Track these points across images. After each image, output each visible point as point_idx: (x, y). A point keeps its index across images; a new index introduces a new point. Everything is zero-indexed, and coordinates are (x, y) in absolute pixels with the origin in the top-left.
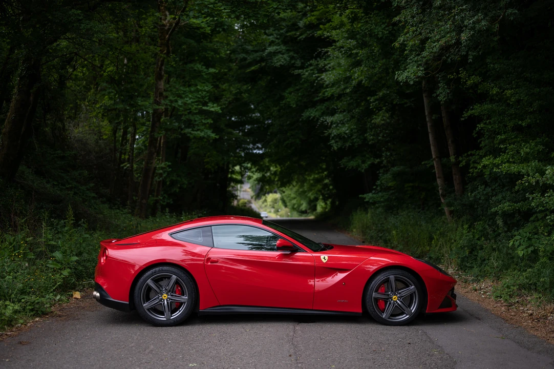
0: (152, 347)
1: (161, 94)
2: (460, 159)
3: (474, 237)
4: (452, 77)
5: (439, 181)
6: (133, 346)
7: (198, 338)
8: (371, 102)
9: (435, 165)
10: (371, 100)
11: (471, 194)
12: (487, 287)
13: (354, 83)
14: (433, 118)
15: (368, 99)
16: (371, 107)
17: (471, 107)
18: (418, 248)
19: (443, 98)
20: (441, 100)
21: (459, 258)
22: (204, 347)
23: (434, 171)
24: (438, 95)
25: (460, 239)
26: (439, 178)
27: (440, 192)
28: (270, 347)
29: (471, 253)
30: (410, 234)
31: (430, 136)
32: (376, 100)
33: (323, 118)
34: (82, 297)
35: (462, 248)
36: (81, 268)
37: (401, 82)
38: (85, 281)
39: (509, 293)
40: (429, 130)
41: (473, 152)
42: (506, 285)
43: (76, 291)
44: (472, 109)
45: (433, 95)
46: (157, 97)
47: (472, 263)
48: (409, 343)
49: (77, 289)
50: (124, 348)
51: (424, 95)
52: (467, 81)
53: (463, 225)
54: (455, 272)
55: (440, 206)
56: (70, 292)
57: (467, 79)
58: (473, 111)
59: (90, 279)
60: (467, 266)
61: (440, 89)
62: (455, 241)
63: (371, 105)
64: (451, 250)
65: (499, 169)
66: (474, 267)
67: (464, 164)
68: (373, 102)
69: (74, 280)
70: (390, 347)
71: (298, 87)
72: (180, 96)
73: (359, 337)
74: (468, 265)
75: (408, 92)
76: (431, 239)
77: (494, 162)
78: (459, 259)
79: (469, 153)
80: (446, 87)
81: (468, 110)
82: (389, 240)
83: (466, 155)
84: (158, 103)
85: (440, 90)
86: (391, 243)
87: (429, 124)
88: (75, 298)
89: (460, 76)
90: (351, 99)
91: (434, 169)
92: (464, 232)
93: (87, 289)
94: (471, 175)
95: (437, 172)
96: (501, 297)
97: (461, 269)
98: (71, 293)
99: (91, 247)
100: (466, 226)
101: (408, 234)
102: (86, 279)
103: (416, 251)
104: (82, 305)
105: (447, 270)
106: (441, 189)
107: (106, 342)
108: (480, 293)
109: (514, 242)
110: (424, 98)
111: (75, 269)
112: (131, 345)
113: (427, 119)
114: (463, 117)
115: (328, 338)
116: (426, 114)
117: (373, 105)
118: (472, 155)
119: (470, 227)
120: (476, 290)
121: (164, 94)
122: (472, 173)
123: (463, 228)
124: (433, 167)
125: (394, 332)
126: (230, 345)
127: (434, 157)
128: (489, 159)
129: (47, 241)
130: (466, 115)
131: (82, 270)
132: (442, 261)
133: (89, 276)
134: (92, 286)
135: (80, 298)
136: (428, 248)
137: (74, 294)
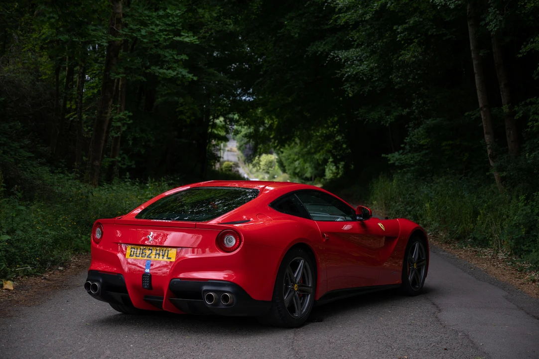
0: (108, 352)
1: (119, 20)
2: (516, 108)
3: (532, 211)
5: (487, 138)
6: (83, 352)
7: (168, 342)
8: (398, 33)
9: (482, 117)
10: (399, 30)
11: (529, 155)
13: (376, 6)
14: (481, 54)
15: (394, 28)
16: (398, 39)
17: (532, 40)
18: (458, 225)
19: (494, 27)
20: (492, 30)
21: (513, 239)
22: (177, 353)
23: (481, 124)
24: (487, 24)
25: (515, 215)
26: (486, 133)
27: (489, 152)
28: (263, 353)
29: (528, 232)
30: (448, 208)
31: (477, 77)
32: (405, 30)
33: (335, 53)
34: (15, 288)
35: (517, 226)
36: (13, 250)
37: (439, 5)
38: (19, 267)
40: (475, 71)
41: (533, 100)
43: (7, 280)
44: (532, 43)
45: (481, 23)
46: (113, 25)
47: (530, 246)
48: (446, 349)
49: (8, 277)
50: (71, 353)
51: (469, 23)
52: (525, 4)
53: (518, 196)
54: (507, 258)
55: (488, 172)
58: (534, 44)
59: (26, 265)
60: (523, 250)
61: (490, 15)
62: (508, 217)
63: (398, 36)
64: (502, 229)
66: (532, 251)
67: (521, 116)
68: (402, 32)
69: (4, 266)
70: (420, 354)
71: (300, 12)
72: (144, 24)
73: (379, 341)
74: (524, 248)
75: (448, 19)
76: (476, 213)
78: (513, 241)
79: (528, 101)
80: (498, 12)
81: (528, 44)
82: (421, 216)
83: (523, 103)
84: (114, 33)
85: (490, 17)
86: (424, 219)
87: (475, 62)
88: (6, 289)
90: (371, 28)
91: (482, 122)
92: (520, 204)
93: (22, 277)
94: (529, 129)
95: (484, 126)
97: (516, 253)
99: (27, 223)
100: (522, 197)
101: (446, 208)
102: (20, 264)
103: (457, 230)
104: (15, 298)
105: (496, 254)
106: (489, 148)
107: (47, 345)
110: (469, 27)
111: (7, 251)
112: (80, 350)
113: (473, 56)
114: (520, 53)
115: (339, 342)
116: (472, 48)
117: (400, 36)
118: (531, 103)
119: (527, 199)
120: (534, 281)
121: (123, 20)
122: (532, 127)
123: (518, 200)
124: (479, 119)
125: (426, 335)
126: (210, 350)
127: (481, 105)
130: (524, 50)
131: (15, 252)
132: (491, 243)
133: (25, 261)
134: (29, 275)
135: (12, 289)
136: (472, 226)
137: (4, 284)
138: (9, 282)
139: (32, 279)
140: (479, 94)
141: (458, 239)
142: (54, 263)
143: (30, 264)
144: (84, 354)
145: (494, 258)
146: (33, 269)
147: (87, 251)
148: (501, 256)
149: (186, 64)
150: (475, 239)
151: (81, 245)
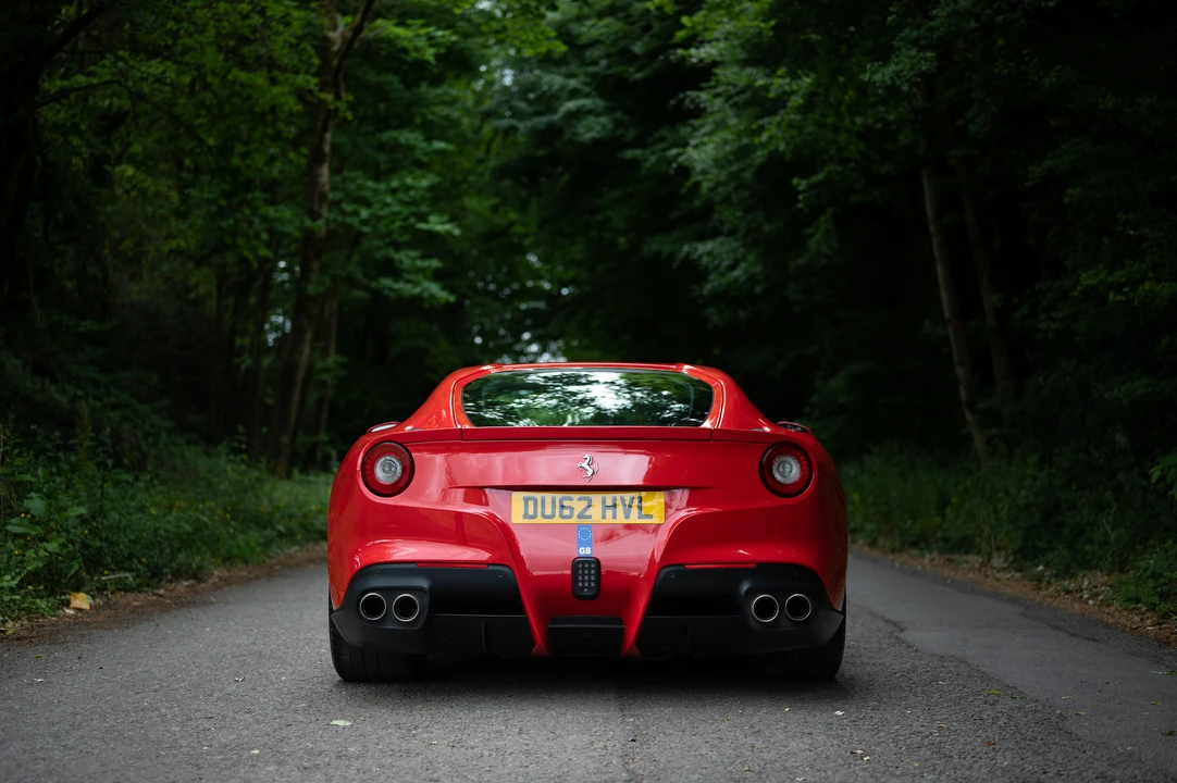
1: (323, 196)
2: (1016, 300)
4: (1006, 71)
5: (960, 371)
8: (800, 193)
9: (951, 335)
12: (1095, 587)
13: (760, 156)
14: (946, 223)
16: (800, 205)
19: (982, 127)
23: (948, 349)
27: (964, 396)
29: (1045, 518)
32: (810, 187)
33: (690, 247)
34: (93, 607)
36: (98, 544)
37: (881, 87)
38: (107, 575)
39: (1159, 590)
40: (936, 253)
41: (1047, 285)
42: (1149, 573)
43: (80, 593)
46: (313, 202)
47: (1051, 540)
49: (83, 588)
51: (924, 174)
52: (1041, 79)
54: (1011, 564)
56: (64, 594)
57: (1042, 74)
62: (1007, 493)
63: (801, 197)
64: (997, 516)
65: (1121, 293)
66: (1055, 549)
69: (77, 568)
71: (631, 189)
72: (365, 202)
74: (1041, 545)
76: (943, 504)
77: (1110, 280)
78: (1019, 534)
79: (1037, 287)
81: (1042, 161)
83: (1028, 291)
84: (315, 216)
87: (935, 241)
88: (76, 609)
89: (1024, 68)
91: (950, 344)
92: (1029, 470)
93: (112, 593)
95: (955, 352)
96: (1138, 601)
98: (68, 596)
100: (1034, 458)
102: (109, 569)
105: (989, 560)
106: (964, 388)
108: (1081, 597)
109: (1162, 471)
110: (924, 180)
111: (84, 545)
113: (932, 228)
116: (930, 214)
119: (1041, 461)
120: (1068, 592)
121: (331, 196)
124: (945, 340)
127: (947, 314)
128: (1097, 275)
129: (12, 474)
131: (102, 548)
132: (978, 541)
133: (121, 564)
134: (127, 589)
135: (88, 607)
136: (938, 520)
137: (72, 598)
138: (82, 595)
139: (130, 596)
140: (943, 294)
141: (914, 544)
142: (179, 574)
143: (131, 570)
144: (182, 691)
145: (985, 566)
146: (135, 578)
147: (246, 562)
148: (997, 561)
149: (437, 276)
150: (946, 540)
151: (235, 551)
